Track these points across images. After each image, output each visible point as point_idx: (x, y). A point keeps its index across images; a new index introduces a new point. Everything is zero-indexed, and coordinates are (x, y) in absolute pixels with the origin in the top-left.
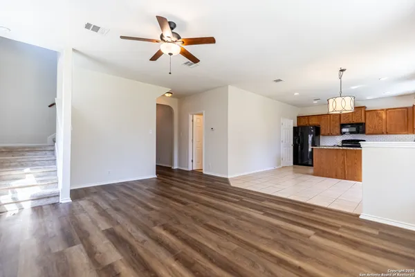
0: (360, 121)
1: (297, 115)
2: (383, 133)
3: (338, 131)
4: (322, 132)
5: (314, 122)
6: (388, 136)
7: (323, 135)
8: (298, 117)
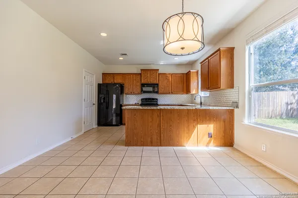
0: (155, 82)
1: (102, 72)
2: (169, 93)
3: (139, 90)
4: (126, 90)
5: (118, 80)
6: (173, 95)
7: (126, 94)
8: (103, 74)
